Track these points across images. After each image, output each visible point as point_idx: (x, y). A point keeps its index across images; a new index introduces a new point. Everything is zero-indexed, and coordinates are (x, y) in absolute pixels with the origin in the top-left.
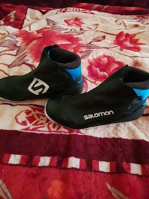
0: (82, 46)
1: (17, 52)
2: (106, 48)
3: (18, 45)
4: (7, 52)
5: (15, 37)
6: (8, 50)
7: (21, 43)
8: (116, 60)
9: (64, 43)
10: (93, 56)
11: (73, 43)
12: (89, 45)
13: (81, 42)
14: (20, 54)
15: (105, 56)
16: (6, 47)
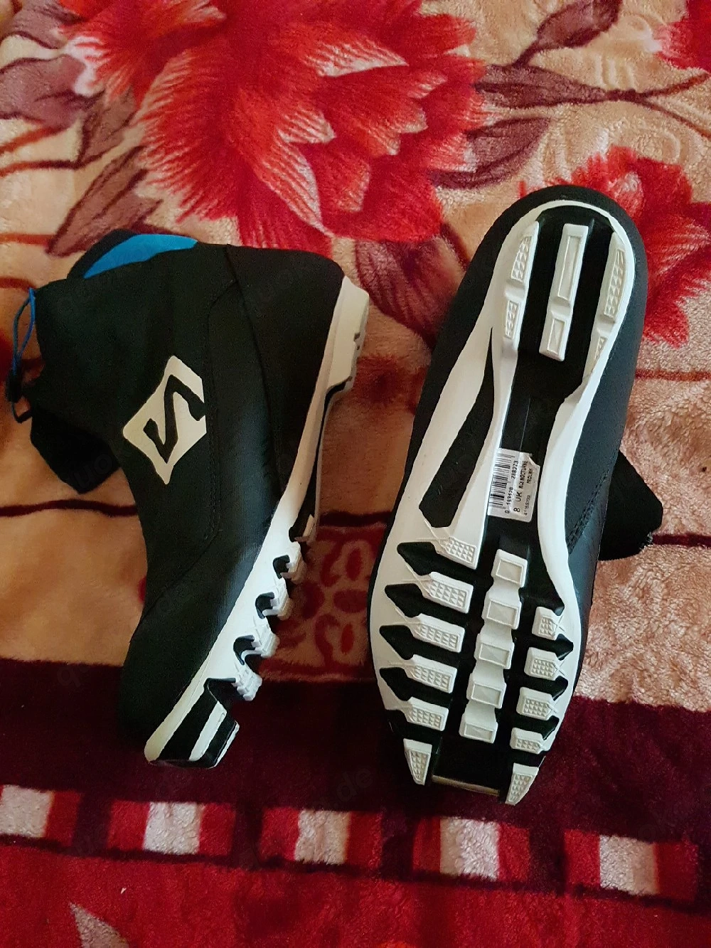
0: (479, 87)
1: (86, 143)
2: (630, 96)
3: (83, 87)
4: (27, 153)
5: (56, 32)
6: (31, 138)
7: (101, 73)
8: (696, 197)
9: (361, 65)
10: (550, 162)
11: (416, 68)
12: (522, 76)
13: (464, 51)
14: (107, 159)
15: (624, 161)
16: (16, 114)
